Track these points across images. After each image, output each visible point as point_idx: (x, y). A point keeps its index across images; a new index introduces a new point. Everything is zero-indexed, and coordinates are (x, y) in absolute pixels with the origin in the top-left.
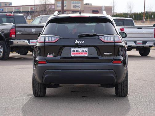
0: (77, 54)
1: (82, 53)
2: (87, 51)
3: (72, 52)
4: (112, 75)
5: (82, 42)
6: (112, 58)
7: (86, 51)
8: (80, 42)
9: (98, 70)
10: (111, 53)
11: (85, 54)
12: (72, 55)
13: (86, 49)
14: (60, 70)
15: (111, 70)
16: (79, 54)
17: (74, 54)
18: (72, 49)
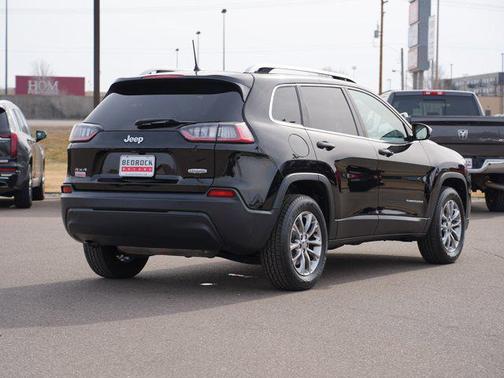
0: (132, 169)
1: (142, 169)
2: (153, 163)
3: (121, 166)
4: (206, 228)
5: (140, 140)
6: (208, 182)
7: (150, 163)
8: (135, 140)
9: (170, 213)
10: (206, 171)
11: (148, 170)
12: (122, 174)
13: (152, 158)
14: (92, 210)
15: (200, 214)
16: (137, 169)
17: (126, 169)
18: (123, 158)
